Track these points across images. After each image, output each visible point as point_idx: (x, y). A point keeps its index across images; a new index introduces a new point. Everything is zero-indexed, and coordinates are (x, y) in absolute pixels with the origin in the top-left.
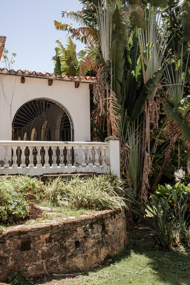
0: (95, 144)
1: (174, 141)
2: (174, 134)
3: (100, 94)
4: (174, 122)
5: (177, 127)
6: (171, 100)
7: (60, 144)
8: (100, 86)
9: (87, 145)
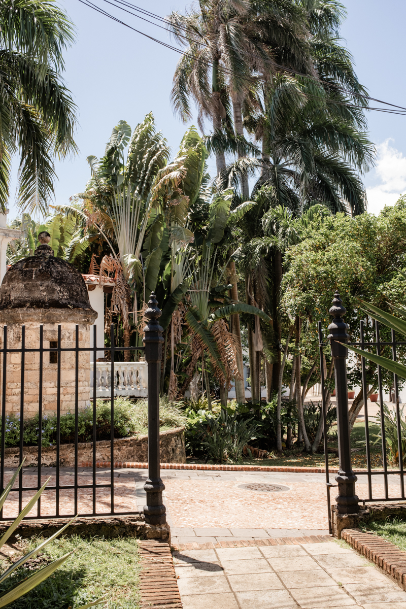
0: (133, 365)
1: (197, 358)
2: (198, 349)
3: (122, 302)
4: (198, 335)
5: (201, 341)
6: (194, 308)
7: (102, 365)
8: (121, 291)
9: (126, 366)
